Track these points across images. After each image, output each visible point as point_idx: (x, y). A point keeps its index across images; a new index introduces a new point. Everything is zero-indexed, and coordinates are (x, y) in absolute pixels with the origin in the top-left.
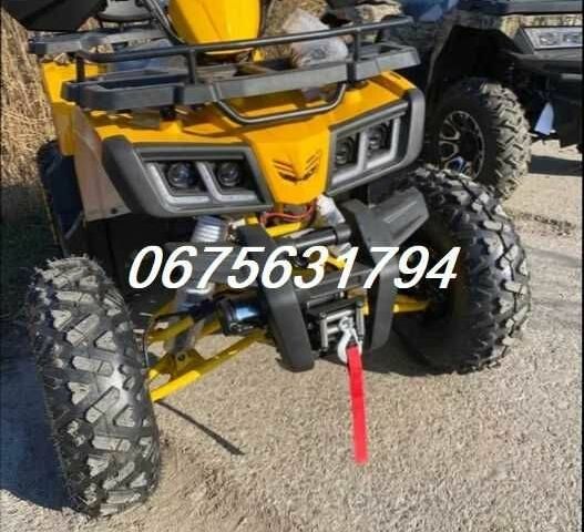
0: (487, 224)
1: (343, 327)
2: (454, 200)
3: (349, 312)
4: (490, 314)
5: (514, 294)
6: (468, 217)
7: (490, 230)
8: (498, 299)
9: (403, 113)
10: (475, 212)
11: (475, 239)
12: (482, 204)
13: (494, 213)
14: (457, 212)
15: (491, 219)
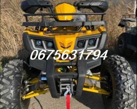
0: (123, 71)
1: (67, 88)
2: (116, 63)
3: (69, 84)
4: (120, 98)
5: (129, 94)
6: (118, 68)
7: (123, 73)
8: (123, 94)
9: (100, 37)
10: (121, 67)
11: (118, 75)
12: (123, 65)
13: (126, 69)
14: (115, 67)
15: (125, 70)
